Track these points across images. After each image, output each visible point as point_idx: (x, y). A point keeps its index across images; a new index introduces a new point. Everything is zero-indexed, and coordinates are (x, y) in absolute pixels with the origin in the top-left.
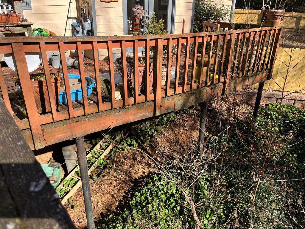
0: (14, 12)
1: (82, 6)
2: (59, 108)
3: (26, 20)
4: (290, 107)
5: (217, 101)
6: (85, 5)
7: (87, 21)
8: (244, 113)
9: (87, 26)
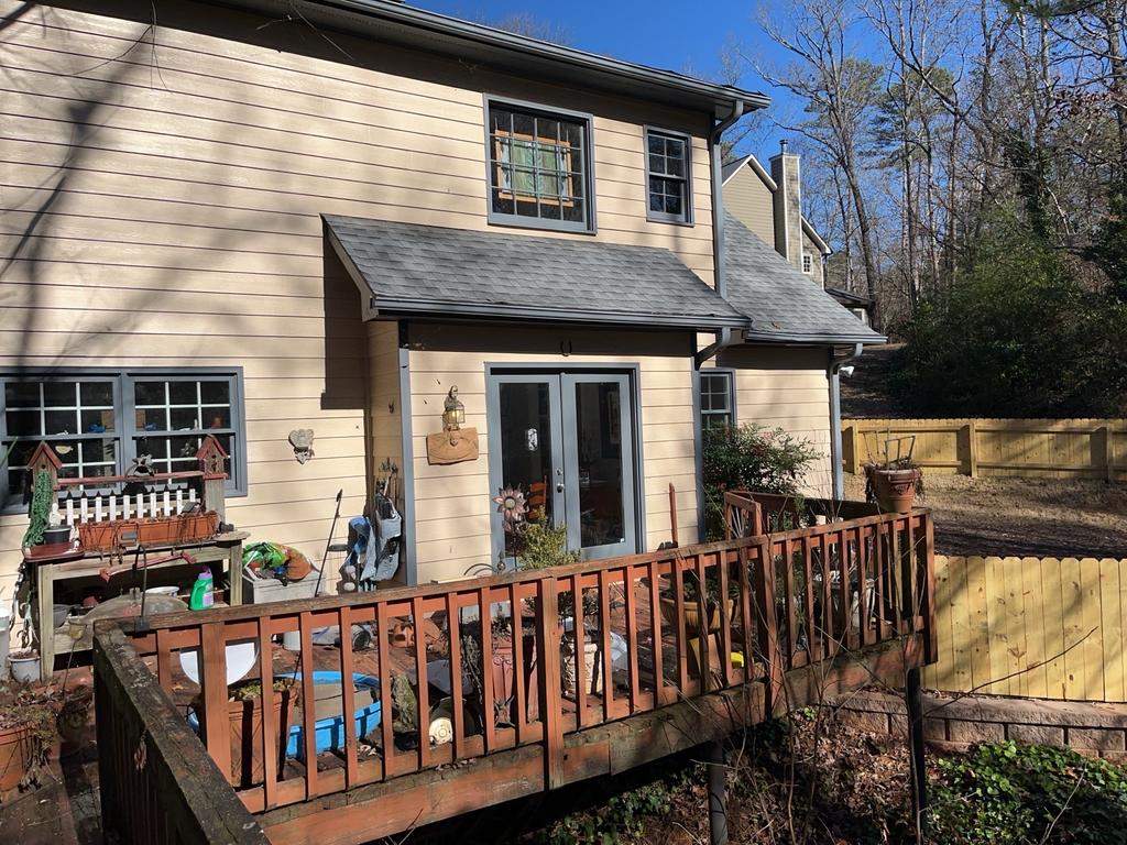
0: (203, 508)
1: (380, 475)
2: (285, 773)
3: (231, 528)
4: (1048, 752)
5: (802, 737)
6: (389, 474)
7: (390, 517)
8: (897, 778)
9: (391, 528)
